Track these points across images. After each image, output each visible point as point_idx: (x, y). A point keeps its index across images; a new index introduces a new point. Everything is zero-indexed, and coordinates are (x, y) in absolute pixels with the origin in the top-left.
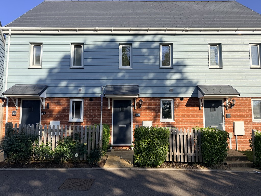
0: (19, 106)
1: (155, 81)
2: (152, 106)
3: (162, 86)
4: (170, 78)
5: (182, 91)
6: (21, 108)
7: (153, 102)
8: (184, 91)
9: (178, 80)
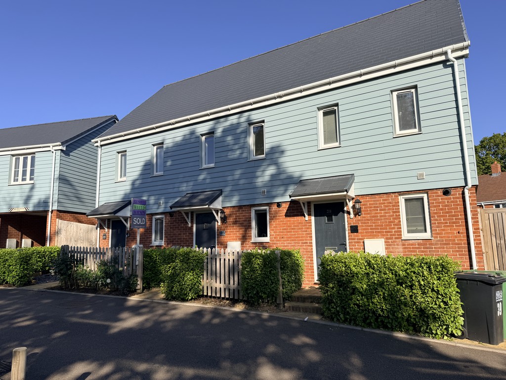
0: (108, 228)
1: (242, 182)
2: (240, 219)
3: (251, 187)
4: (262, 174)
5: (278, 192)
6: (111, 230)
7: (242, 213)
8: (282, 192)
9: (272, 176)
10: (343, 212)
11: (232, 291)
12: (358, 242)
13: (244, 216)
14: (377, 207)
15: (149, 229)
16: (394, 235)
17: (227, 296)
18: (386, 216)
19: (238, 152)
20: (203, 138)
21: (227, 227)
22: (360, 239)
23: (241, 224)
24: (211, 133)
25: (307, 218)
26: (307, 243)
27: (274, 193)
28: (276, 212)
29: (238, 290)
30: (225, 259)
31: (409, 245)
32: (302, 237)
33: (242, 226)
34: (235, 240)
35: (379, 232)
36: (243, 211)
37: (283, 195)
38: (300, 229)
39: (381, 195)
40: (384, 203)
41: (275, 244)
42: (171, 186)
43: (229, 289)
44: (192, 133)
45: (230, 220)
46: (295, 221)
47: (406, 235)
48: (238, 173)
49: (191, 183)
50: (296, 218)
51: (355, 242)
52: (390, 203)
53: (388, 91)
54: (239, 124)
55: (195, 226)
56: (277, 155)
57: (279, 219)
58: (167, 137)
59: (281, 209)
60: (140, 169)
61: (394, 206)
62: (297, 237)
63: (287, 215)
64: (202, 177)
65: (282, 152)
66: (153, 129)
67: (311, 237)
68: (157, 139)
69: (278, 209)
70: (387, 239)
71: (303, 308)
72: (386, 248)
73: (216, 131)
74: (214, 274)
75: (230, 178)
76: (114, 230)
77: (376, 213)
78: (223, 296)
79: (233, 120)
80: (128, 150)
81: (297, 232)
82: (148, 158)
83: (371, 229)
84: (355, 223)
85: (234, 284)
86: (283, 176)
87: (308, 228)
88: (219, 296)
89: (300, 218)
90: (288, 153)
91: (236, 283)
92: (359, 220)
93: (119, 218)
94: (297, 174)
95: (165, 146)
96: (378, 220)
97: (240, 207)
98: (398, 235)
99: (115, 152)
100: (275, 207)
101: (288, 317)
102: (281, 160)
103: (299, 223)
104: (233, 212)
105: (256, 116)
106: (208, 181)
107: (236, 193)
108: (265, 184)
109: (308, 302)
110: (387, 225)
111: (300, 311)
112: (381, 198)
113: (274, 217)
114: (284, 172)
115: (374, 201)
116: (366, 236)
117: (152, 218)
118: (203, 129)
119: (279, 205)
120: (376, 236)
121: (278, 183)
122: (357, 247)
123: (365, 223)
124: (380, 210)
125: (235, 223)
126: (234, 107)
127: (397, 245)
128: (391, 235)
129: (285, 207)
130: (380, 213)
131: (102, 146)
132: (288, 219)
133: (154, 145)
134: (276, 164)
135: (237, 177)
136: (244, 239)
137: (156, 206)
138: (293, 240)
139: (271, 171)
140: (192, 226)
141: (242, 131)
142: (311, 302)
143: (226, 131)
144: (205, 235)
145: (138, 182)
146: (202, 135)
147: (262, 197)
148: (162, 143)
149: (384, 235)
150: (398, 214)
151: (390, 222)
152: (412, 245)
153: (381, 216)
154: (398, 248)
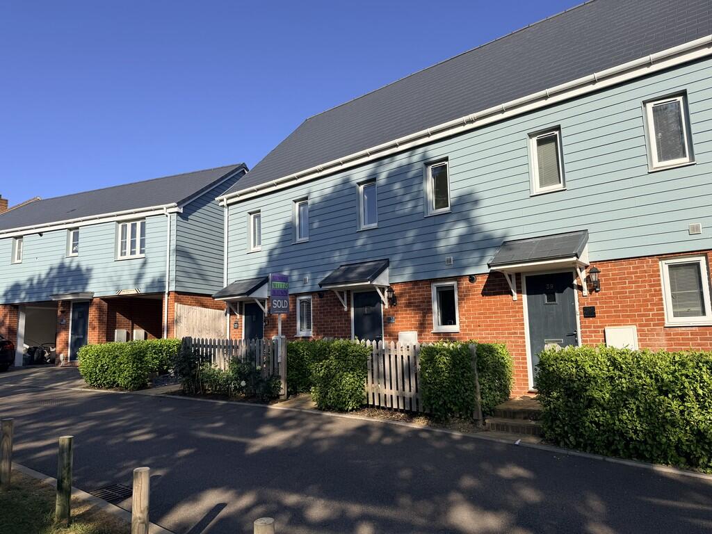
0: (241, 314)
5: (471, 260)
8: (476, 260)
10: (572, 286)
11: (407, 401)
12: (595, 332)
13: (421, 295)
14: (625, 278)
15: (293, 315)
16: (652, 320)
17: (401, 407)
18: (638, 292)
19: (410, 205)
20: (361, 188)
21: (396, 311)
22: (598, 327)
23: (416, 306)
24: (371, 180)
25: (515, 296)
26: (515, 333)
27: (465, 262)
28: (468, 290)
29: (417, 400)
30: (396, 356)
31: (677, 334)
32: (508, 325)
33: (418, 310)
34: (410, 329)
35: (628, 316)
36: (420, 288)
37: (477, 264)
38: (504, 313)
39: (631, 261)
40: (636, 273)
41: (467, 334)
42: (320, 256)
43: (404, 398)
44: (346, 181)
45: (402, 301)
46: (497, 301)
47: (671, 320)
48: (411, 234)
49: (346, 252)
50: (498, 298)
51: (590, 332)
52: (645, 272)
53: (639, 103)
54: (410, 165)
55: (352, 310)
56: (468, 207)
57: (472, 299)
58: (314, 189)
59: (475, 284)
60: (278, 234)
61: (651, 276)
62: (501, 325)
63: (484, 293)
64: (360, 242)
65: (476, 202)
66: (294, 179)
67: (523, 324)
68: (300, 192)
69: (471, 285)
70: (640, 325)
71: (512, 427)
72: (640, 340)
73: (378, 176)
74: (382, 376)
75: (400, 242)
76: (248, 317)
77: (623, 288)
78: (395, 406)
79: (402, 160)
80: (262, 209)
81: (500, 317)
82: (289, 219)
83: (615, 311)
84: (591, 303)
85: (410, 391)
86: (477, 237)
87: (517, 312)
88: (390, 406)
89: (504, 298)
90: (484, 203)
91: (413, 389)
92: (597, 299)
93: (254, 300)
94: (498, 233)
95: (310, 202)
96: (626, 297)
97: (415, 283)
98: (658, 320)
99: (246, 213)
100: (466, 283)
101: (490, 439)
102: (475, 213)
103: (504, 305)
104: (405, 289)
105: (435, 152)
106: (369, 247)
107: (408, 263)
108: (451, 249)
109: (520, 418)
110: (641, 306)
111: (507, 431)
112: (630, 264)
113: (465, 296)
114: (479, 231)
115: (620, 269)
116: (606, 322)
117: (296, 300)
118: (359, 175)
119: (472, 278)
120: (622, 321)
121: (471, 246)
122: (594, 338)
123: (606, 303)
124: (630, 283)
125: (409, 305)
126: (402, 142)
127: (658, 335)
128: (647, 320)
129: (481, 283)
130: (629, 287)
131: (228, 205)
132: (487, 298)
133: (295, 201)
134: (467, 219)
135: (409, 240)
136: (422, 327)
137: (299, 284)
138: (495, 330)
139: (459, 229)
140: (349, 310)
141: (417, 174)
142: (525, 418)
143: (393, 177)
144: (367, 323)
145: (276, 252)
146: (360, 184)
147: (446, 267)
148: (306, 198)
149: (635, 321)
150: (657, 288)
151: (644, 301)
152: (682, 334)
153: (630, 292)
154: (659, 340)
